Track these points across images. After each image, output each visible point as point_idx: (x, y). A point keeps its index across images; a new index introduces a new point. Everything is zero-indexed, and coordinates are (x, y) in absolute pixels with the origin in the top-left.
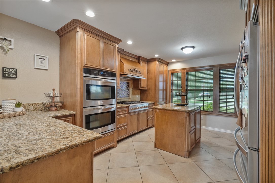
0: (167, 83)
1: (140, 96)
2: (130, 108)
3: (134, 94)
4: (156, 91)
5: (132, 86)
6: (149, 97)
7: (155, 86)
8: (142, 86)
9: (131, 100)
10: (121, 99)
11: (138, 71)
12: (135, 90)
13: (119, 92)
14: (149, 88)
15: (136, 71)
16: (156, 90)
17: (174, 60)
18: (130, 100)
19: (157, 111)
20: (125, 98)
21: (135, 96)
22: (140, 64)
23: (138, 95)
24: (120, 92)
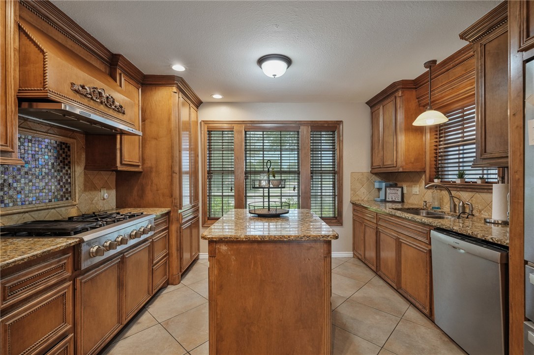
0: (198, 156)
1: (113, 193)
2: (84, 248)
3: (90, 186)
4: (174, 175)
5: (83, 156)
6: (149, 196)
7: (172, 162)
8: (127, 159)
9: (78, 209)
10: (27, 212)
11: (113, 102)
12: (95, 172)
13: (11, 181)
14: (151, 168)
15: (104, 100)
16: (173, 172)
17: (217, 97)
18: (73, 212)
19: (219, 249)
20: (50, 205)
21: (95, 193)
22: (116, 82)
23: (108, 188)
24: (17, 181)
